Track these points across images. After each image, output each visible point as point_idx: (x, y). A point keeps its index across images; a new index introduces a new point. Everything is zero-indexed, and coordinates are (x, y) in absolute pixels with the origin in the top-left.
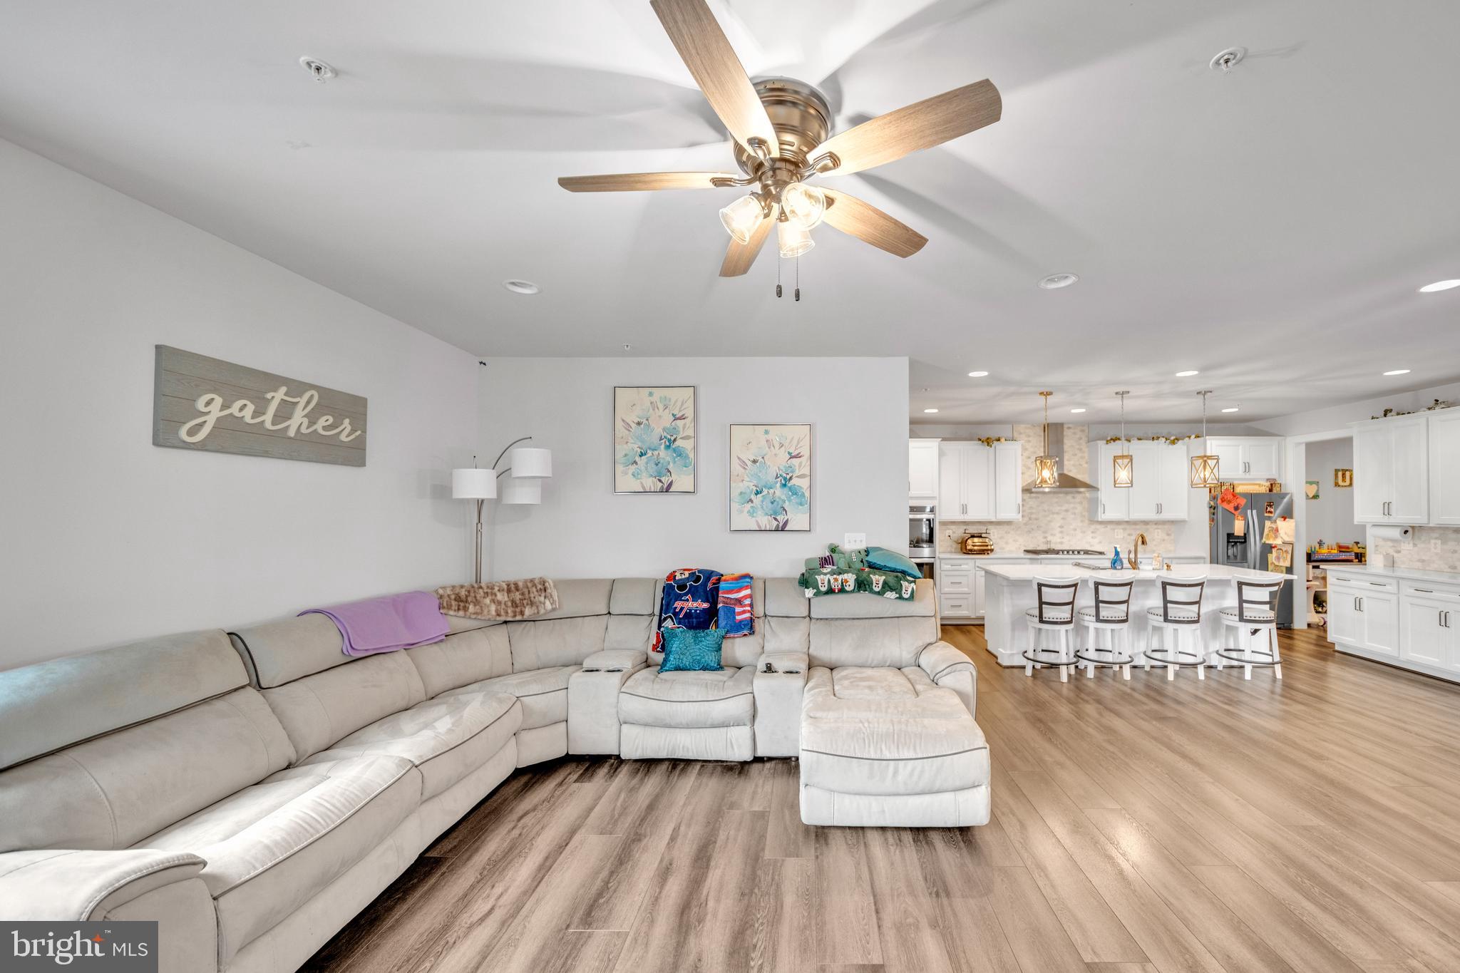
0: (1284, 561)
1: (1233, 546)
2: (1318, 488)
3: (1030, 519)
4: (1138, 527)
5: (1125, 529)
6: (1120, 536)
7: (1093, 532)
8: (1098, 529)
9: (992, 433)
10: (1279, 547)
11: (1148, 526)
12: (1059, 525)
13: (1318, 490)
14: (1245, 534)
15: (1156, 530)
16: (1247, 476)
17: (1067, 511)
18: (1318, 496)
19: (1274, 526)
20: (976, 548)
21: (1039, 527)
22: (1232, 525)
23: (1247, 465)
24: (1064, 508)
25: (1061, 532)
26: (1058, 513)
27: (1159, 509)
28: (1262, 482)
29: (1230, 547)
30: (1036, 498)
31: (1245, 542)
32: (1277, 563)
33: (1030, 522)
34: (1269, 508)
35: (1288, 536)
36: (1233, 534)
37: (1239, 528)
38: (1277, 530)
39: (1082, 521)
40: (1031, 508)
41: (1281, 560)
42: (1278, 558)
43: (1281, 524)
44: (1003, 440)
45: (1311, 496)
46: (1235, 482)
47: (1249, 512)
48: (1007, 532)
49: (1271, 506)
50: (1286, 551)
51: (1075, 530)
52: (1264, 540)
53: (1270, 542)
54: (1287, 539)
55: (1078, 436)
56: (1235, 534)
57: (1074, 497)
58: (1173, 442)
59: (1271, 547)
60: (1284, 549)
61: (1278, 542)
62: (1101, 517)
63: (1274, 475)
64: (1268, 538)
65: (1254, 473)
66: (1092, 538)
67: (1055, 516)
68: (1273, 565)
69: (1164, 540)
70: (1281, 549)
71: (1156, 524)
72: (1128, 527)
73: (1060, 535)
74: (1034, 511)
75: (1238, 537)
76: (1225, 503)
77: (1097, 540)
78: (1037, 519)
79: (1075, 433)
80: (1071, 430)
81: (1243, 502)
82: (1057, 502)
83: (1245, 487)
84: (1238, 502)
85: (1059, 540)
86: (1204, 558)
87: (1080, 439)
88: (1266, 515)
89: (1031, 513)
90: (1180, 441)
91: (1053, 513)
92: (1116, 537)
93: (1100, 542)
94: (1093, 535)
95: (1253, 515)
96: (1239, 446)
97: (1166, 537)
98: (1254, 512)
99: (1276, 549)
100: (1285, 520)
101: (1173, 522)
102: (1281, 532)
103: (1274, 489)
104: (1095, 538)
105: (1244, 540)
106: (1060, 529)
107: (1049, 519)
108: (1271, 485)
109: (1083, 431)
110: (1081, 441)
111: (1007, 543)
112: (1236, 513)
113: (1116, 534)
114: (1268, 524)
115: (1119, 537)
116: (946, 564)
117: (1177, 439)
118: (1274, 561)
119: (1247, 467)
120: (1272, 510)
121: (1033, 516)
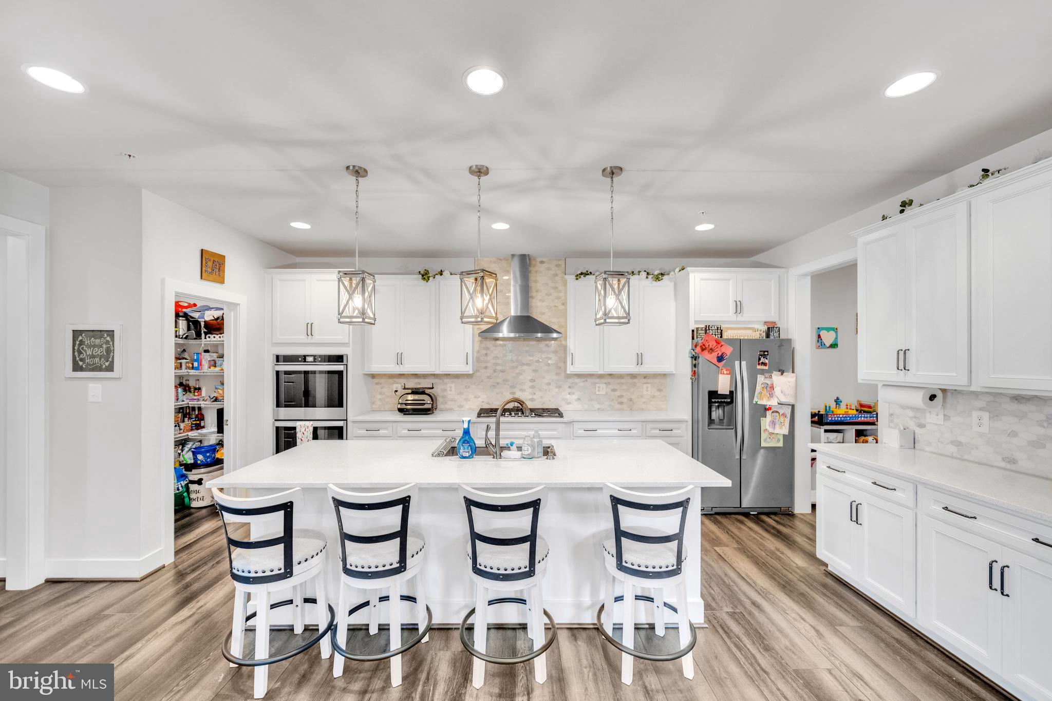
0: (781, 428)
1: (718, 407)
2: (837, 336)
3: (495, 371)
4: (623, 381)
5: (607, 384)
6: (603, 392)
7: (570, 387)
8: (576, 384)
9: (433, 265)
10: (774, 409)
11: (635, 380)
12: (530, 378)
13: (836, 338)
14: (731, 392)
15: (645, 386)
16: (740, 318)
17: (538, 361)
18: (837, 345)
19: (768, 381)
20: (409, 407)
21: (505, 381)
22: (716, 380)
23: (738, 303)
24: (535, 359)
25: (533, 387)
26: (528, 365)
27: (640, 360)
28: (756, 326)
29: (713, 409)
30: (502, 346)
31: (732, 402)
32: (771, 430)
33: (495, 374)
34: (762, 359)
35: (785, 395)
36: (717, 391)
37: (723, 385)
38: (772, 387)
39: (557, 374)
40: (496, 358)
41: (777, 426)
42: (773, 423)
43: (776, 378)
44: (446, 273)
45: (828, 345)
46: (723, 326)
47: (737, 363)
48: (467, 387)
49: (764, 356)
50: (783, 414)
51: (549, 384)
52: (755, 400)
53: (764, 402)
54: (784, 400)
55: (552, 272)
56: (719, 393)
57: (547, 345)
58: (658, 277)
59: (767, 409)
60: (781, 412)
61: (773, 402)
62: (571, 369)
63: (772, 317)
64: (761, 398)
65: (747, 316)
66: (569, 394)
67: (525, 367)
68: (767, 433)
69: (654, 397)
70: (777, 412)
71: (645, 378)
72: (610, 380)
73: (531, 390)
74: (498, 361)
75: (724, 396)
76: (706, 352)
77: (575, 397)
78: (503, 371)
79: (548, 269)
80: (545, 265)
81: (728, 350)
82: (527, 352)
83: (735, 332)
84: (723, 351)
85: (530, 397)
86: (687, 421)
87: (556, 275)
88: (759, 367)
89: (497, 364)
90: (665, 277)
91: (523, 364)
92: (597, 393)
93: (579, 399)
94: (570, 390)
95: (742, 368)
96: (729, 280)
97: (657, 394)
98: (744, 363)
99: (770, 412)
100: (782, 374)
101: (655, 376)
102: (777, 390)
103: (771, 334)
104: (574, 393)
105: (729, 400)
106: (531, 384)
107: (517, 371)
108: (768, 328)
109: (558, 266)
110: (557, 278)
111: (467, 400)
112: (721, 365)
113: (597, 389)
114: (761, 379)
115: (600, 393)
116: (360, 429)
117: (662, 274)
118: (768, 427)
119: (739, 307)
120: (767, 361)
121: (499, 368)
